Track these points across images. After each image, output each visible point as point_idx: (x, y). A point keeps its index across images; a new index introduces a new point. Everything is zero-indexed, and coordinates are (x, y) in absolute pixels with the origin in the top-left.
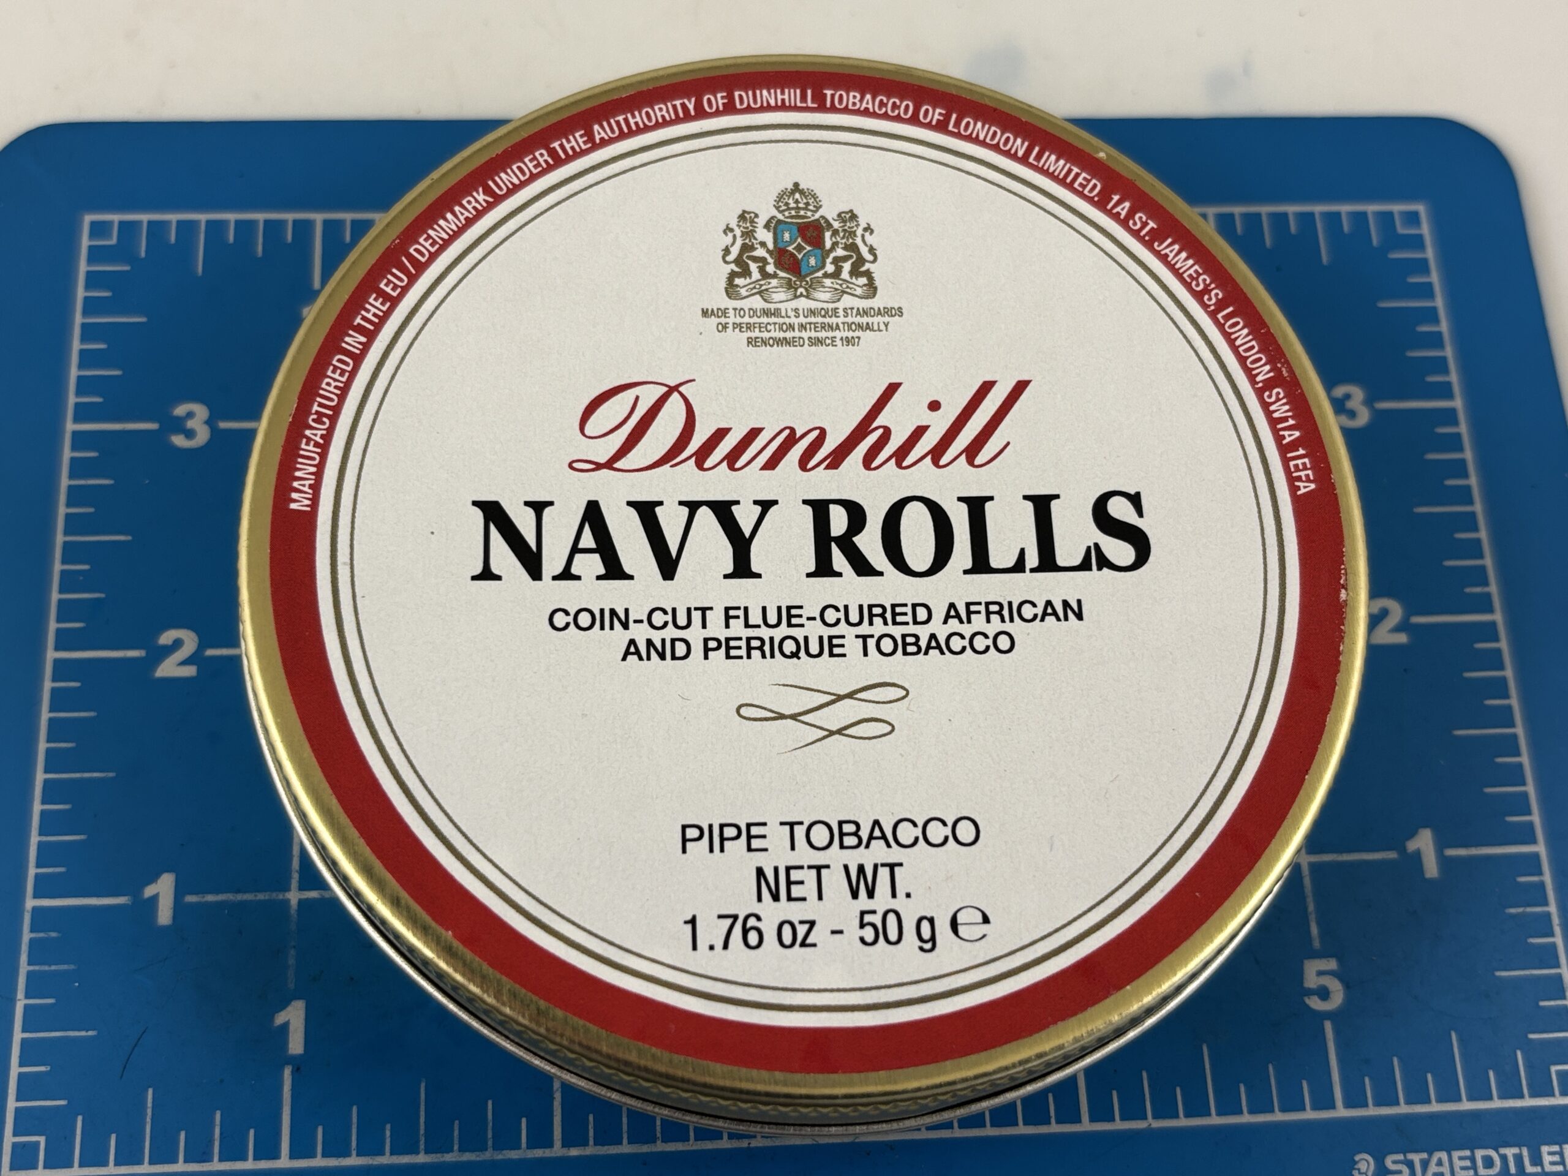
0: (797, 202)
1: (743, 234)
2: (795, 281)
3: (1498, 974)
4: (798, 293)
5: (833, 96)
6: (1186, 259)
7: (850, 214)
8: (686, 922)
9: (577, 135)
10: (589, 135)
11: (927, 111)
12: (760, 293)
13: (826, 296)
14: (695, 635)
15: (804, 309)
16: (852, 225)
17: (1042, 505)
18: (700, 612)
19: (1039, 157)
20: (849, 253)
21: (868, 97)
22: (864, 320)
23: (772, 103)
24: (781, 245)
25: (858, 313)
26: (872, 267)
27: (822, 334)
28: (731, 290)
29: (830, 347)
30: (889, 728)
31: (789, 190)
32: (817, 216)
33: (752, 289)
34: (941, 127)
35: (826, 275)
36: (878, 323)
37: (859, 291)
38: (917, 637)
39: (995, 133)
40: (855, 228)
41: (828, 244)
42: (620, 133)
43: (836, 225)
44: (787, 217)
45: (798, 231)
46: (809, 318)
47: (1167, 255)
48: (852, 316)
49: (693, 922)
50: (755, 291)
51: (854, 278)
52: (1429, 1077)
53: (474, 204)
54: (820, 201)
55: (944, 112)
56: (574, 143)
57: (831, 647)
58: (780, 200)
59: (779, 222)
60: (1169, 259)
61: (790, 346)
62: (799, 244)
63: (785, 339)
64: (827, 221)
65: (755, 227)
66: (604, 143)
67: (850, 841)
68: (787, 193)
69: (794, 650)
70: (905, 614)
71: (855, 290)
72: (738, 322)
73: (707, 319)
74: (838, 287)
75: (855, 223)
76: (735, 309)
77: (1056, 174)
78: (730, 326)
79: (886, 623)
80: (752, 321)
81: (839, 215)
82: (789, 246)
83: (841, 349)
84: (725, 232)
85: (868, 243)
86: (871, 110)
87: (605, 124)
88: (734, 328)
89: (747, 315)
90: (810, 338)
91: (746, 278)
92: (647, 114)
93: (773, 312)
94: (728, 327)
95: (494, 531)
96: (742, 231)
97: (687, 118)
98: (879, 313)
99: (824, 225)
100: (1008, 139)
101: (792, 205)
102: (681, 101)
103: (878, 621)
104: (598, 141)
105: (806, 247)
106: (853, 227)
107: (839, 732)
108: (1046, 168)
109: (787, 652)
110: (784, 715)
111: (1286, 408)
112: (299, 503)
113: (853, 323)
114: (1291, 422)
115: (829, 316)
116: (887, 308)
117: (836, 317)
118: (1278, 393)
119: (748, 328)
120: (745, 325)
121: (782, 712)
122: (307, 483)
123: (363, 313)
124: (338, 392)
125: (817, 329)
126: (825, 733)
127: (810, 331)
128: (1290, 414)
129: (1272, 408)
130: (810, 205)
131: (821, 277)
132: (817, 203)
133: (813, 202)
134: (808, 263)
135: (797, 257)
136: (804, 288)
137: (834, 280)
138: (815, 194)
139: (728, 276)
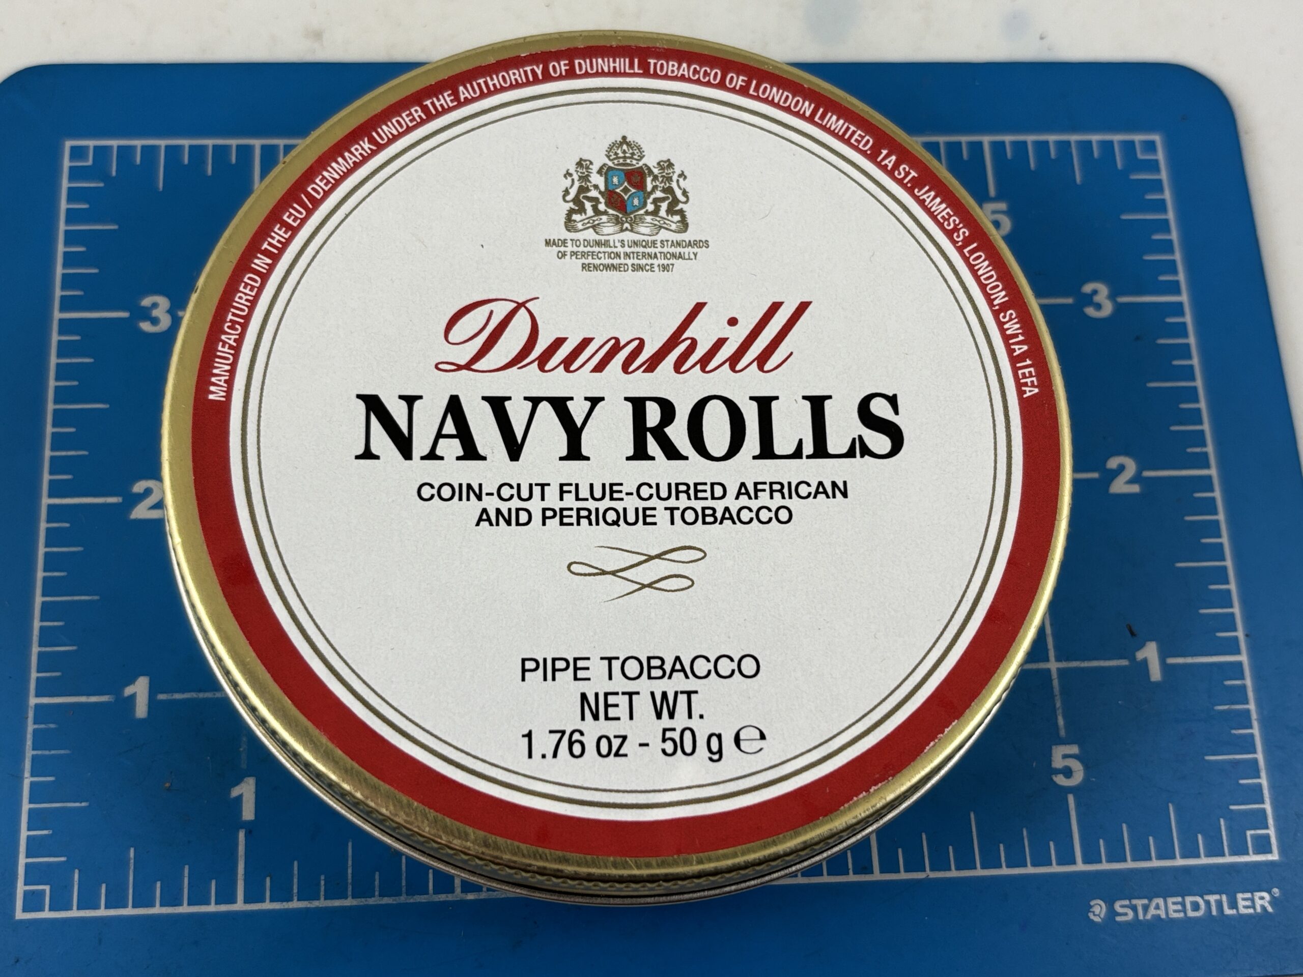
0: (624, 152)
1: (580, 178)
2: (622, 217)
3: (1207, 758)
4: (624, 228)
5: (655, 64)
6: (940, 203)
7: (668, 163)
8: (524, 736)
9: (446, 94)
10: (456, 94)
11: (732, 78)
12: (594, 227)
13: (645, 230)
14: (535, 506)
15: (628, 241)
16: (669, 171)
17: (817, 404)
18: (539, 488)
19: (822, 117)
20: (667, 195)
21: (685, 65)
22: (678, 250)
23: (606, 70)
24: (611, 188)
25: (672, 245)
27: (643, 262)
28: (569, 224)
29: (650, 272)
30: (690, 583)
31: (618, 142)
32: (641, 164)
33: (586, 224)
34: (743, 91)
35: (647, 213)
36: (689, 253)
37: (674, 227)
38: (714, 510)
39: (787, 97)
40: (671, 175)
41: (649, 187)
42: (480, 93)
43: (656, 171)
44: (615, 165)
45: (625, 175)
46: (632, 248)
47: (924, 200)
48: (667, 247)
49: (529, 735)
50: (589, 225)
51: (670, 215)
52: (1151, 839)
53: (360, 151)
54: (643, 152)
55: (745, 79)
56: (442, 101)
57: (645, 517)
58: (611, 150)
59: (610, 168)
60: (926, 204)
61: (616, 271)
62: (626, 186)
63: (613, 265)
64: (649, 168)
65: (591, 173)
66: (468, 101)
67: (656, 673)
68: (617, 145)
69: (615, 519)
70: (705, 491)
71: (671, 226)
72: (575, 251)
73: (550, 248)
74: (656, 223)
75: (672, 170)
76: (573, 240)
77: (836, 131)
78: (569, 254)
79: (689, 498)
80: (586, 250)
81: (659, 164)
82: (617, 188)
83: (658, 274)
84: (565, 176)
85: (682, 187)
86: (687, 76)
87: (468, 86)
88: (571, 256)
89: (582, 245)
90: (633, 264)
91: (581, 215)
92: (503, 77)
93: (603, 243)
95: (374, 419)
96: (579, 176)
97: (536, 81)
98: (690, 244)
99: (646, 171)
100: (797, 102)
101: (621, 155)
102: (531, 68)
103: (683, 496)
104: (462, 100)
105: (631, 189)
106: (670, 173)
107: (650, 585)
108: (828, 126)
109: (609, 520)
110: (605, 571)
111: (1018, 326)
112: (216, 394)
113: (668, 252)
114: (1021, 338)
115: (649, 247)
116: (696, 241)
117: (654, 247)
118: (1011, 314)
119: (583, 256)
120: (580, 254)
121: (603, 568)
122: (223, 378)
123: (269, 239)
124: (249, 304)
125: (639, 257)
126: (639, 586)
127: (633, 258)
128: (1020, 331)
129: (1006, 326)
130: (635, 155)
131: (643, 215)
132: (641, 154)
133: (637, 153)
134: (633, 203)
135: (623, 197)
136: (628, 223)
137: (652, 217)
138: (639, 146)
139: (567, 212)
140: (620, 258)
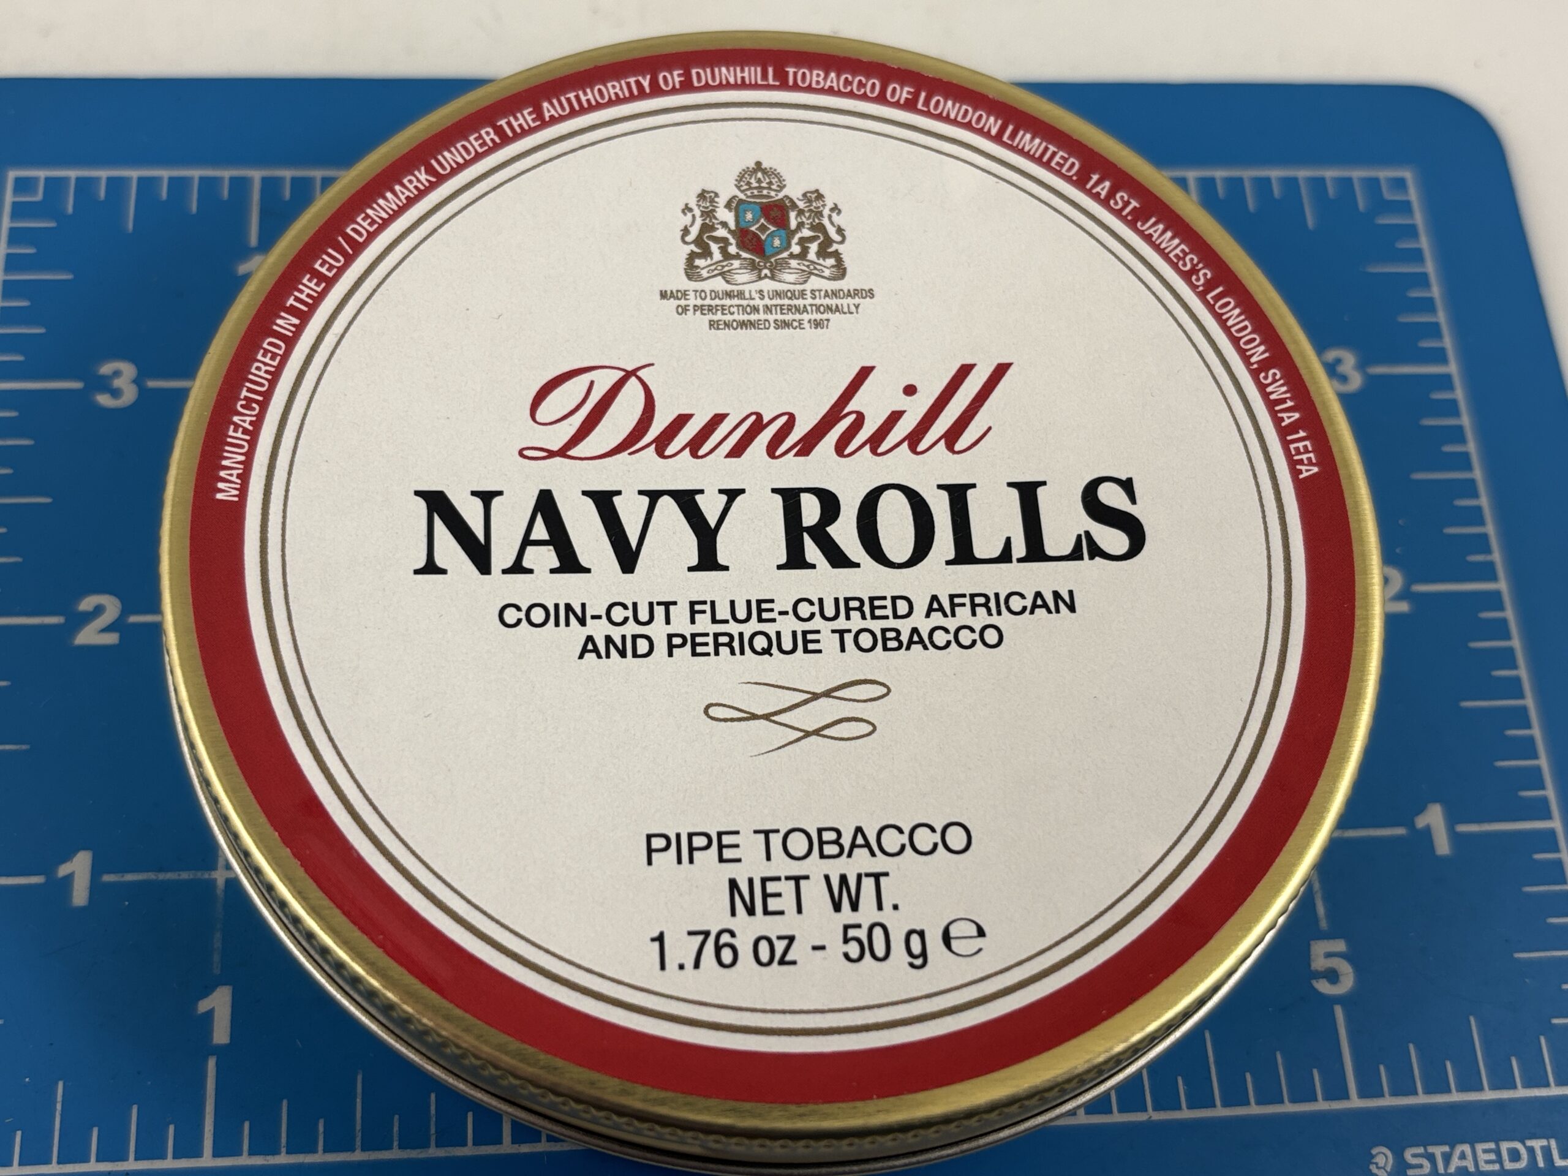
0: (759, 181)
1: (703, 214)
2: (759, 262)
4: (763, 275)
5: (795, 74)
6: (1172, 238)
7: (816, 195)
8: (653, 940)
9: (525, 112)
10: (538, 110)
11: (894, 89)
12: (722, 274)
13: (791, 278)
14: (658, 631)
15: (769, 291)
16: (819, 205)
17: (1028, 492)
18: (662, 608)
19: (1013, 136)
20: (816, 234)
21: (833, 75)
22: (833, 302)
23: (732, 81)
24: (743, 225)
25: (827, 295)
26: (841, 248)
27: (790, 317)
28: (691, 271)
29: (798, 329)
30: (871, 728)
31: (751, 168)
32: (781, 195)
33: (713, 271)
34: (910, 105)
35: (792, 256)
36: (848, 305)
37: (826, 273)
38: (898, 632)
39: (966, 111)
40: (822, 208)
41: (793, 224)
42: (571, 110)
43: (801, 205)
44: (748, 197)
45: (762, 211)
46: (775, 300)
48: (820, 298)
49: (660, 939)
50: (716, 272)
51: (821, 259)
53: (415, 183)
54: (784, 180)
55: (912, 90)
56: (521, 121)
57: (806, 643)
58: (741, 180)
59: (741, 201)
60: (1154, 239)
61: (755, 328)
62: (763, 224)
63: (749, 321)
64: (791, 201)
65: (717, 207)
66: (554, 120)
67: (832, 850)
68: (749, 173)
69: (766, 646)
70: (885, 607)
71: (823, 272)
72: (700, 305)
73: (666, 301)
74: (804, 268)
75: (822, 203)
76: (696, 291)
77: (1032, 153)
78: (691, 308)
79: (864, 617)
80: (713, 303)
81: (804, 195)
82: (751, 226)
83: (809, 332)
84: (683, 211)
85: (836, 225)
86: (836, 89)
87: (555, 101)
88: (695, 310)
89: (709, 297)
90: (776, 320)
92: (600, 91)
93: (736, 294)
94: (689, 310)
95: (438, 522)
96: (702, 211)
97: (642, 95)
98: (849, 295)
99: (788, 205)
100: (980, 117)
101: (755, 185)
102: (635, 79)
103: (856, 615)
104: (547, 119)
105: (770, 227)
106: (819, 207)
107: (817, 732)
108: (1020, 147)
109: (758, 649)
110: (757, 715)
111: (1284, 389)
112: (226, 493)
113: (822, 305)
114: (1290, 404)
115: (796, 298)
116: (857, 290)
117: (803, 299)
118: (1275, 374)
119: (709, 310)
120: (706, 308)
121: (752, 711)
122: (235, 472)
123: (296, 294)
124: (269, 377)
125: (783, 311)
126: (801, 734)
127: (776, 314)
128: (1288, 395)
129: (1269, 389)
130: (773, 184)
131: (786, 258)
132: (781, 183)
133: (776, 182)
134: (773, 243)
135: (760, 237)
136: (769, 269)
137: (800, 262)
138: (779, 173)
139: (688, 257)
140: (759, 313)
